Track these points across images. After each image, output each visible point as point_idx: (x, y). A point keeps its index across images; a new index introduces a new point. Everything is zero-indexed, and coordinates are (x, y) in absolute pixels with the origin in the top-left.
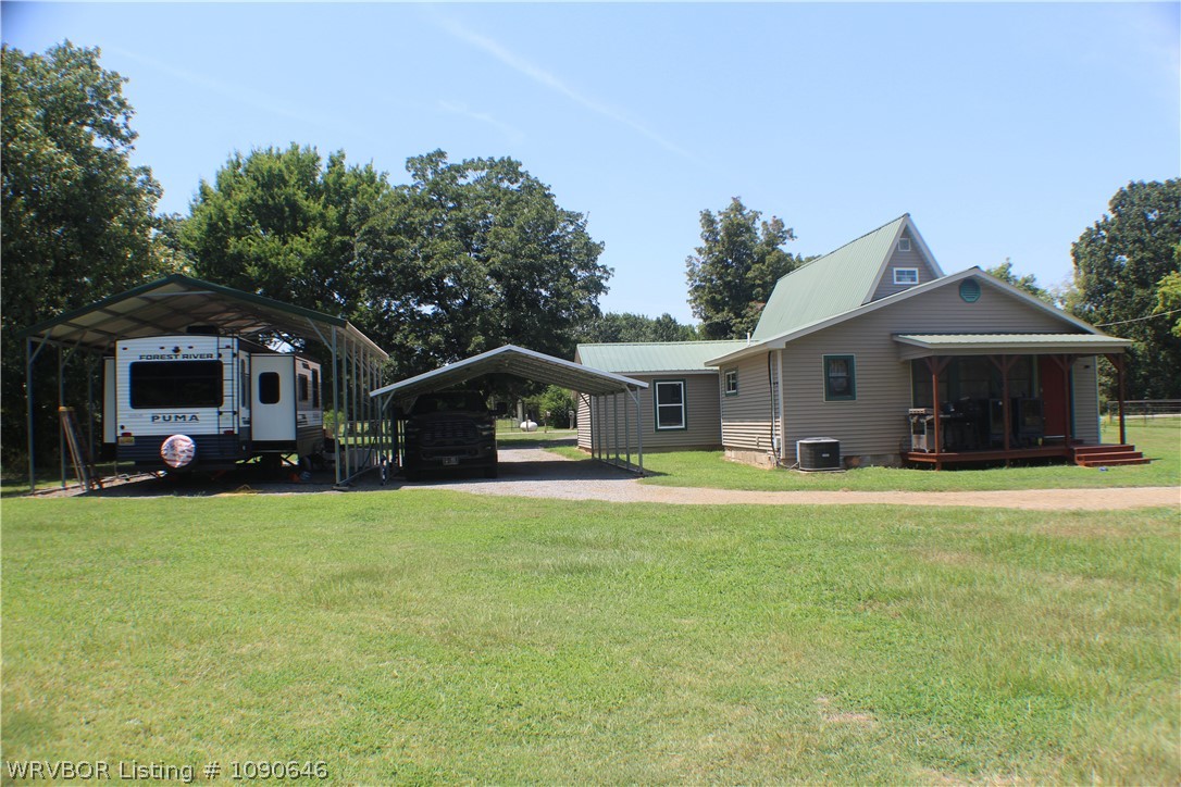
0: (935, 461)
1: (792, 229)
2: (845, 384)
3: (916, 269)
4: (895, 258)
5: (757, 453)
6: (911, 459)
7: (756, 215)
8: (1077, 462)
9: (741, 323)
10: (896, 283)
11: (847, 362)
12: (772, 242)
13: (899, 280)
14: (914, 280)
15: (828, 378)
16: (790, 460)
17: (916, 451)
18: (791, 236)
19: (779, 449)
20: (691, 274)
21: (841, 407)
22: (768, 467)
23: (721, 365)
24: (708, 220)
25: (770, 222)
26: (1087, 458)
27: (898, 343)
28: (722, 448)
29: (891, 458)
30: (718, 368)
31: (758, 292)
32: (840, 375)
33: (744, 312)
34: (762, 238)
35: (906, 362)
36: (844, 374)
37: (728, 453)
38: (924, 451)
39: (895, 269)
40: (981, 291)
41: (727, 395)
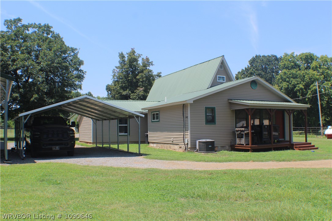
0: (250, 148)
1: (152, 62)
2: (211, 118)
3: (225, 77)
4: (218, 72)
5: (171, 145)
6: (236, 148)
7: (139, 56)
8: (295, 149)
9: (134, 95)
10: (218, 81)
11: (213, 110)
12: (145, 66)
13: (219, 80)
14: (224, 80)
15: (206, 116)
16: (193, 148)
17: (238, 144)
18: (152, 64)
19: (187, 144)
20: (114, 76)
21: (211, 127)
22: (181, 151)
23: (149, 110)
24: (122, 56)
25: (145, 58)
26: (300, 147)
27: (230, 103)
28: (149, 143)
29: (227, 147)
30: (147, 111)
31: (140, 84)
32: (209, 114)
33: (135, 91)
34: (141, 65)
35: (233, 111)
36: (211, 114)
37: (151, 145)
38: (243, 145)
39: (218, 76)
40: (258, 85)
41: (152, 122)
